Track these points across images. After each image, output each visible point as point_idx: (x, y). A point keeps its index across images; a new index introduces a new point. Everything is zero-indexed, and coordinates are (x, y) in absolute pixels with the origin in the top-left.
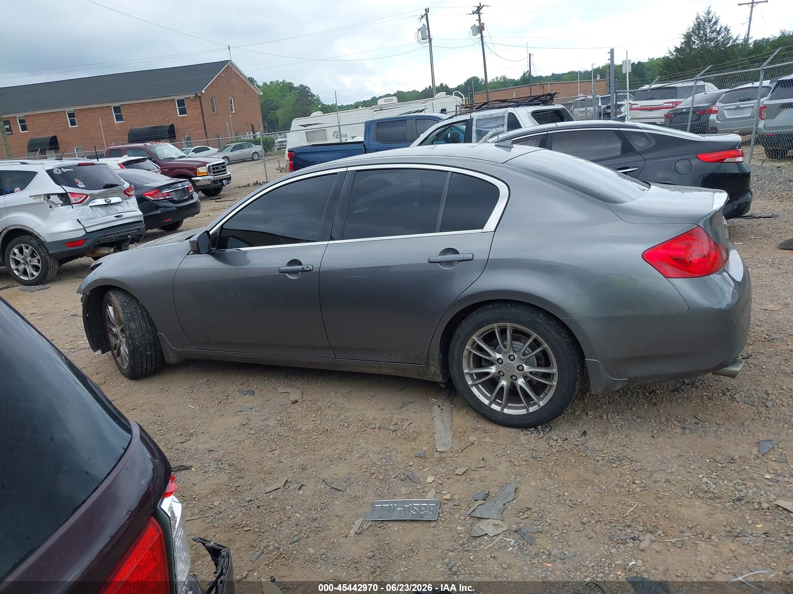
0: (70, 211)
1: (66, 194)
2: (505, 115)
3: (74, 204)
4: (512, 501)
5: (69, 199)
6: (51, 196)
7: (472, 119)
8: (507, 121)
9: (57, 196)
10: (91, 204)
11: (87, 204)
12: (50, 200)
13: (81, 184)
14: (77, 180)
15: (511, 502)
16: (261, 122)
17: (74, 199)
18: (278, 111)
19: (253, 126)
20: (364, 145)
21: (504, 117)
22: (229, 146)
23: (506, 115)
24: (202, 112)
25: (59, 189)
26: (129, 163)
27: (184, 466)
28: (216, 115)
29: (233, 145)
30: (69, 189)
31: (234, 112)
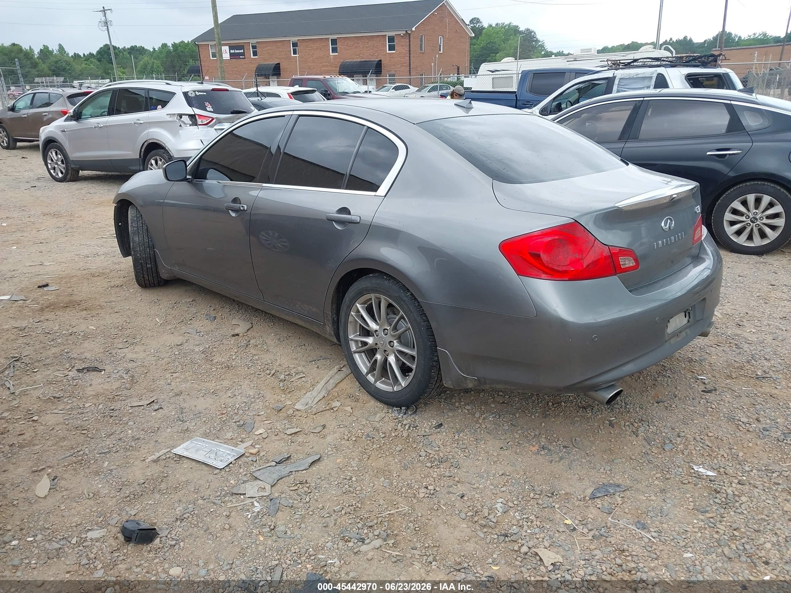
0: (195, 132)
1: (195, 115)
2: (653, 76)
3: (199, 125)
4: (303, 470)
5: (196, 120)
6: (183, 116)
7: (614, 78)
8: (654, 83)
9: (187, 116)
10: (216, 127)
11: (212, 126)
12: (182, 119)
13: (209, 108)
14: (207, 104)
15: (300, 472)
16: (467, 64)
17: (200, 120)
18: (498, 55)
19: (458, 69)
20: (516, 95)
21: (651, 78)
22: (428, 86)
23: (655, 76)
24: (410, 51)
25: (190, 110)
26: (298, 93)
27: (98, 369)
28: (423, 53)
29: (432, 85)
30: (198, 111)
31: (442, 52)
